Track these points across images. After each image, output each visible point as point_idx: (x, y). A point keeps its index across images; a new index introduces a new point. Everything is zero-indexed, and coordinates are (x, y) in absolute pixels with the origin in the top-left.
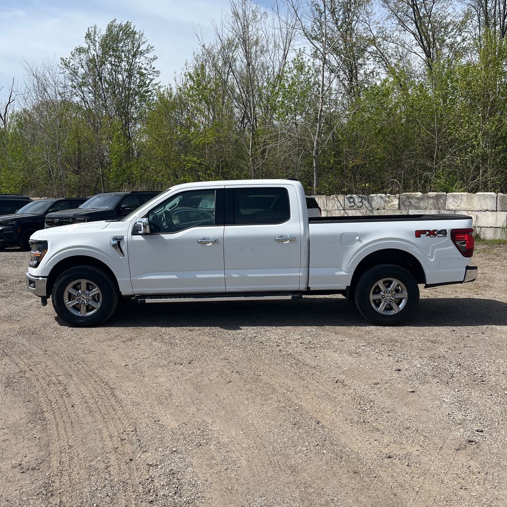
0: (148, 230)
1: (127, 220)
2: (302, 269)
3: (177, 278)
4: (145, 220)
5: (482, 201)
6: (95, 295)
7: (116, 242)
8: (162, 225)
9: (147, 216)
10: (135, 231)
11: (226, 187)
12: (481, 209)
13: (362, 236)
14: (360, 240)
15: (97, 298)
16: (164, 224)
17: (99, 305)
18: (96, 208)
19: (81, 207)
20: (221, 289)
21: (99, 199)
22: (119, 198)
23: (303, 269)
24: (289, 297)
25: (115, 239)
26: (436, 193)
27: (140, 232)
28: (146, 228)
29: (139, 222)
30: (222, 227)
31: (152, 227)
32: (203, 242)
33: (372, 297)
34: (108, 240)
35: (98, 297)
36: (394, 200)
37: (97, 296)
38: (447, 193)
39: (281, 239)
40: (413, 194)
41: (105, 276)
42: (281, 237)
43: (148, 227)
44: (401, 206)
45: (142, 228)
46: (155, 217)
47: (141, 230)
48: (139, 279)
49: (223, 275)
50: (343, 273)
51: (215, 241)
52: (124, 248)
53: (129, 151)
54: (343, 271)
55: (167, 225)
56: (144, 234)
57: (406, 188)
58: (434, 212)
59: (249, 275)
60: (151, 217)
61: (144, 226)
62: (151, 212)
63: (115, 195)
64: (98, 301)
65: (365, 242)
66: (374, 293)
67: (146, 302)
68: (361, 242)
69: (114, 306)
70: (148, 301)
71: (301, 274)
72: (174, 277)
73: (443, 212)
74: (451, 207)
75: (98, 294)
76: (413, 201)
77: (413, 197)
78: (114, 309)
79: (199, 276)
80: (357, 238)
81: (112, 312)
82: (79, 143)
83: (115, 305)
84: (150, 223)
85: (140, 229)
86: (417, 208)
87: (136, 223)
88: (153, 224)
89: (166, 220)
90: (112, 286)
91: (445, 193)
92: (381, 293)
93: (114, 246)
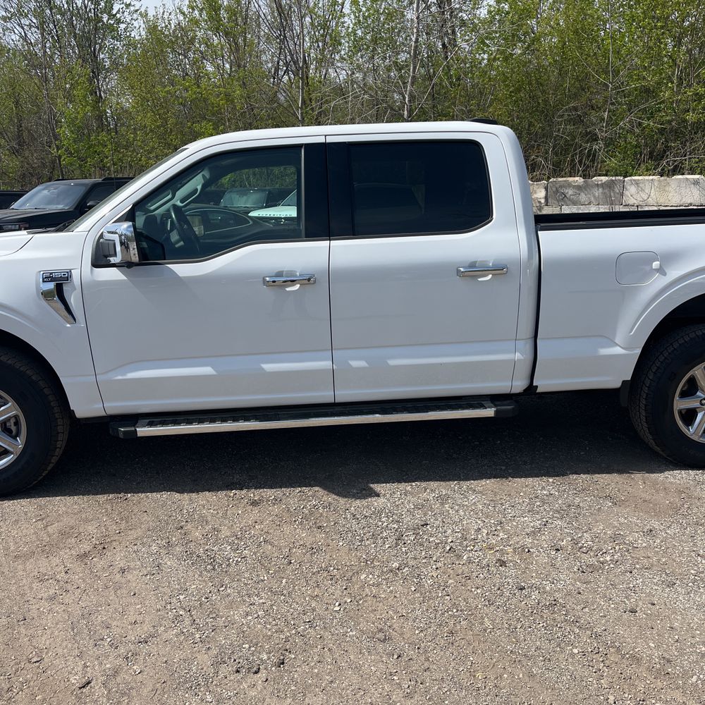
0: (134, 255)
1: (78, 230)
2: (520, 344)
3: (214, 373)
4: (125, 227)
5: (683, 191)
6: (8, 419)
7: (51, 286)
8: (168, 238)
9: (130, 216)
10: (101, 258)
11: (330, 140)
12: (682, 203)
13: (669, 258)
14: (661, 271)
15: (14, 428)
16: (174, 237)
17: (20, 442)
18: (41, 207)
19: (15, 205)
20: (324, 395)
21: (46, 192)
22: (82, 191)
23: (522, 342)
24: (489, 412)
25: (48, 278)
26: (607, 178)
27: (113, 260)
28: (127, 248)
29: (109, 232)
30: (324, 244)
31: (145, 245)
32: (279, 281)
33: (680, 404)
34: (31, 283)
35: (17, 423)
36: (538, 191)
37: (13, 421)
38: (625, 177)
39: (473, 271)
40: (571, 179)
41: (29, 372)
42: (473, 265)
43: (133, 246)
44: (550, 201)
45: (118, 248)
46: (150, 221)
47: (115, 255)
48: (120, 377)
49: (327, 364)
50: (618, 350)
51: (309, 280)
52: (73, 300)
53: (100, 117)
54: (617, 345)
55: (182, 239)
56: (126, 265)
57: (557, 171)
58: (603, 209)
59: (392, 362)
60: (140, 220)
61: (122, 244)
62: (140, 205)
63: (76, 185)
64: (18, 434)
65: (674, 273)
66: (684, 395)
67: (139, 434)
68: (664, 274)
69: (59, 444)
70: (144, 431)
71: (518, 356)
72: (208, 370)
73: (618, 208)
74: (632, 201)
75: (16, 417)
76: (570, 192)
77: (569, 185)
78: (58, 452)
79: (268, 367)
80: (656, 264)
81: (54, 460)
82: (17, 103)
83: (61, 442)
84: (139, 236)
85: (112, 252)
86: (574, 203)
87: (101, 236)
88: (147, 238)
89: (177, 225)
90: (51, 398)
91: (622, 178)
92: (698, 393)
93: (46, 295)
